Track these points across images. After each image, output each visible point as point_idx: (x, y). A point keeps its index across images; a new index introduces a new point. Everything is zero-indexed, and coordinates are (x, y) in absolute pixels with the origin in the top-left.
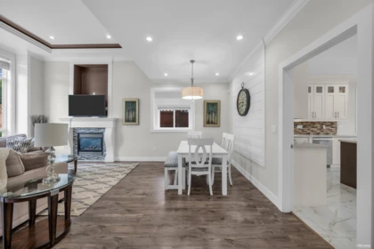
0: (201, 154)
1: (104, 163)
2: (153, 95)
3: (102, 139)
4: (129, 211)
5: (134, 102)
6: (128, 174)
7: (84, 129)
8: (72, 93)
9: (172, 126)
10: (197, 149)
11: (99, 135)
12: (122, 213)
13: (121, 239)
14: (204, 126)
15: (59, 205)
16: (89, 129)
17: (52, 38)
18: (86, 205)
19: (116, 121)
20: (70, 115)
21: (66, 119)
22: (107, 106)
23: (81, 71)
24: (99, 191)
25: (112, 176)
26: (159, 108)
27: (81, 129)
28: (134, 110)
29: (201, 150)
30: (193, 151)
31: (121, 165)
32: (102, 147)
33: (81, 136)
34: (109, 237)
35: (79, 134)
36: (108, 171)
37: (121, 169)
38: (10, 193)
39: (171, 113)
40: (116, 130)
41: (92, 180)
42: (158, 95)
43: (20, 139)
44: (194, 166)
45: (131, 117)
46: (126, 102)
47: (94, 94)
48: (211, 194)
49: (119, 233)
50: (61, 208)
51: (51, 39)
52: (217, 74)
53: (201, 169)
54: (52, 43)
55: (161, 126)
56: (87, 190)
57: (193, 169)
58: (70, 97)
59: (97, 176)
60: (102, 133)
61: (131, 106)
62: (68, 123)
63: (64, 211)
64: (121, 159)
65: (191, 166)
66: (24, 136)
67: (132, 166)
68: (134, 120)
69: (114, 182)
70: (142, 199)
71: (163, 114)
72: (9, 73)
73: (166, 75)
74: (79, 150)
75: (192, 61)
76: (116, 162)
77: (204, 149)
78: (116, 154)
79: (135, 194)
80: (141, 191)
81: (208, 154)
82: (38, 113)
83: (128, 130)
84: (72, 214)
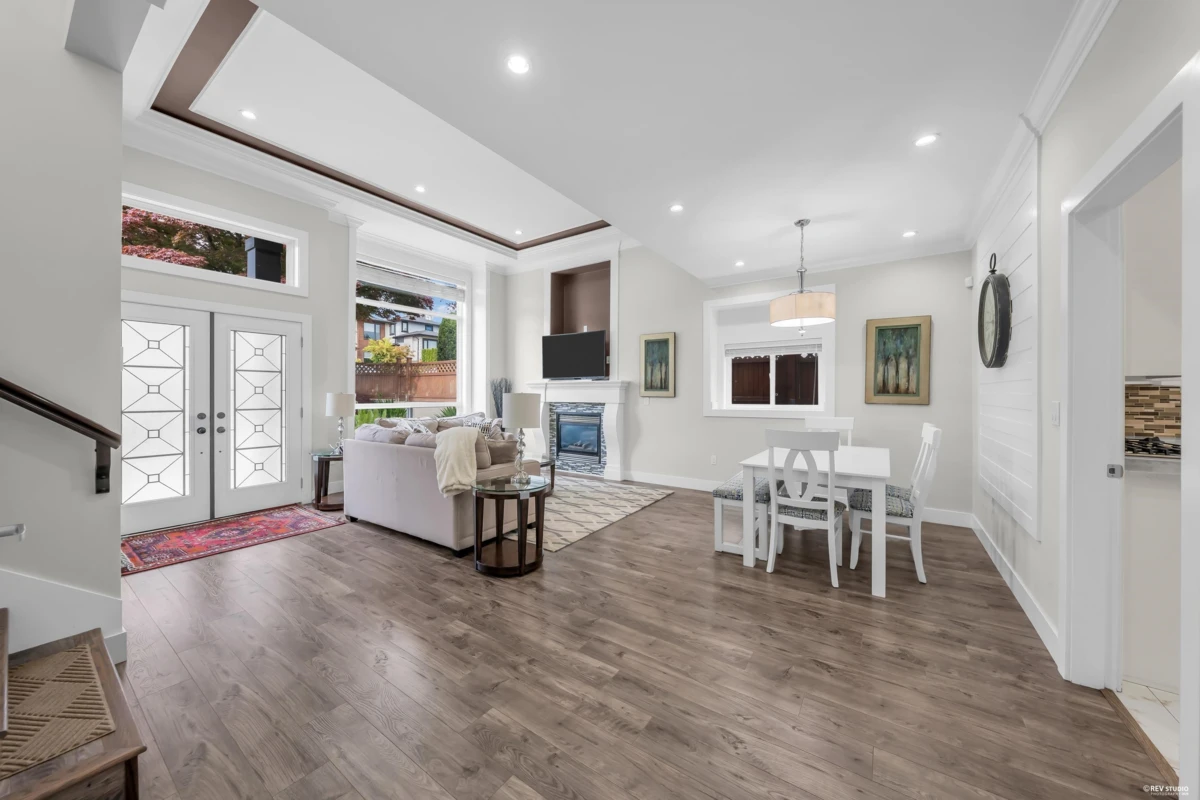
0: (803, 473)
1: (601, 480)
2: (710, 319)
3: (599, 427)
4: (632, 566)
5: (665, 342)
6: (644, 508)
7: (567, 404)
8: (547, 333)
9: (767, 402)
10: (790, 459)
11: (592, 417)
12: (618, 565)
13: (609, 595)
14: (868, 402)
15: (529, 531)
16: (576, 405)
17: (518, 232)
18: (565, 540)
19: (627, 387)
20: (546, 375)
21: (536, 386)
22: (608, 354)
23: (563, 282)
24: (587, 526)
25: (613, 507)
26: (727, 352)
27: (562, 404)
28: (664, 360)
29: (800, 463)
30: (780, 462)
31: (634, 488)
32: (599, 446)
33: (563, 419)
34: (593, 589)
35: (558, 415)
36: (607, 497)
37: (631, 497)
38: (481, 487)
39: (764, 363)
40: (626, 407)
41: (576, 505)
42: (726, 317)
43: (478, 420)
44: (784, 501)
45: (657, 377)
46: (648, 343)
47: (585, 329)
48: (835, 582)
49: (609, 589)
50: (531, 536)
51: (518, 236)
52: (909, 234)
53: (804, 512)
54: (518, 242)
55: (735, 401)
56: (569, 520)
57: (783, 509)
58: (545, 339)
59: (587, 501)
60: (599, 415)
61: (658, 352)
62: (541, 392)
63: (535, 539)
64: (637, 476)
65: (776, 499)
66: (482, 415)
67: (657, 495)
68: (664, 386)
69: (615, 516)
70: (662, 555)
71: (739, 365)
72: (464, 305)
73: (740, 264)
74: (560, 448)
75: (801, 223)
76: (625, 482)
77: (810, 461)
78: (626, 464)
79: (649, 544)
80: (663, 542)
81: (826, 475)
82: (498, 377)
83: (652, 409)
84: (544, 546)
